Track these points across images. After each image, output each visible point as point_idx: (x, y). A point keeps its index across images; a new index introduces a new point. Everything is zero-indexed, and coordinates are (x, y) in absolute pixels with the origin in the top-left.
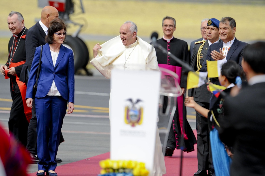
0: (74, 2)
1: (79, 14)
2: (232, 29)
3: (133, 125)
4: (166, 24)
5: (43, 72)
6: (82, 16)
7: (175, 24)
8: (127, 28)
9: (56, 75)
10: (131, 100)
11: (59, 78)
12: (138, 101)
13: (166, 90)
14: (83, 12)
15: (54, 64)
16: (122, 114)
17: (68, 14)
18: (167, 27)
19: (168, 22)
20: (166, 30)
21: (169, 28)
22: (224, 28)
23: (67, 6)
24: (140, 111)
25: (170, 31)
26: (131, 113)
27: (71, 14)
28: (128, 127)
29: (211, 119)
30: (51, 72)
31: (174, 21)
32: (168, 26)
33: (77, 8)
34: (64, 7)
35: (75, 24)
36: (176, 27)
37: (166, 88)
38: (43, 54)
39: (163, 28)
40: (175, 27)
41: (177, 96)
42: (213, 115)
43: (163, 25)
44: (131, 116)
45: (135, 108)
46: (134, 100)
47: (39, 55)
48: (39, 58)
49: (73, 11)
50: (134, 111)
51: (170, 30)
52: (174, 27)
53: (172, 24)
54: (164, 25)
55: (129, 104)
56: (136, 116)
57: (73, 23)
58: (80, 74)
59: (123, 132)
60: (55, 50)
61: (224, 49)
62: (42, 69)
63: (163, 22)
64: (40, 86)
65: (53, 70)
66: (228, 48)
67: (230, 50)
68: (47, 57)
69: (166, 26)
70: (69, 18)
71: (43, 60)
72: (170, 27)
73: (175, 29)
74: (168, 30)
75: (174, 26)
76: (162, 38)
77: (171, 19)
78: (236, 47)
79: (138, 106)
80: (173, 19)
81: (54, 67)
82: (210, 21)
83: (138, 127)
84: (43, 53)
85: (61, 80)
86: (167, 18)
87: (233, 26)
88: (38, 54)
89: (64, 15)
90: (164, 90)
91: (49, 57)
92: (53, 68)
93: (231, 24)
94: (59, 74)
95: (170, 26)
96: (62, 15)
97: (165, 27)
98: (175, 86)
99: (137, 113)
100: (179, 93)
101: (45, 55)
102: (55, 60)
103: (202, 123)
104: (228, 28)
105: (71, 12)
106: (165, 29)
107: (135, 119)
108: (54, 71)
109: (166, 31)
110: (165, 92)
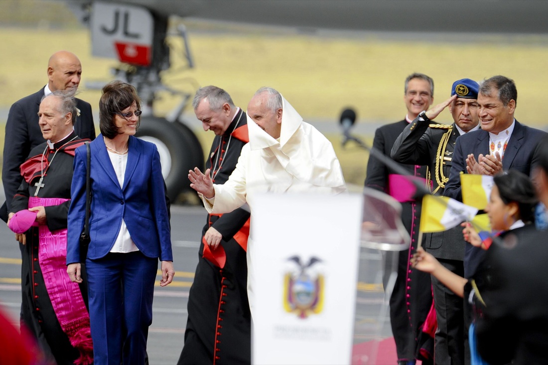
0: (169, 45)
1: (181, 70)
2: (504, 105)
3: (303, 315)
4: (412, 89)
5: (97, 202)
6: (188, 74)
7: (433, 90)
8: (262, 104)
9: (128, 206)
10: (296, 259)
11: (135, 211)
12: (313, 261)
13: (374, 235)
14: (191, 65)
15: (121, 181)
16: (279, 291)
17: (158, 71)
18: (414, 96)
19: (417, 85)
20: (414, 102)
21: (421, 99)
22: (487, 106)
23: (155, 53)
24: (318, 283)
25: (422, 104)
26: (298, 288)
27: (165, 70)
28: (292, 319)
29: (471, 299)
30: (115, 199)
31: (431, 83)
32: (418, 94)
33: (177, 58)
34: (149, 56)
35: (174, 93)
36: (435, 96)
37: (374, 232)
38: (94, 162)
39: (405, 98)
40: (432, 97)
41: (399, 250)
42: (475, 290)
43: (406, 92)
44: (299, 294)
45: (307, 276)
46: (305, 259)
47: (84, 165)
48: (86, 172)
49: (169, 65)
50: (304, 283)
51: (422, 102)
52: (430, 96)
53: (425, 90)
54: (408, 91)
55: (292, 267)
56: (308, 294)
57: (168, 89)
58: (185, 203)
59: (281, 331)
60: (118, 149)
61: (493, 146)
62: (96, 196)
63: (407, 85)
64: (95, 232)
65: (120, 196)
66: (502, 144)
67: (508, 148)
68: (103, 169)
69: (414, 93)
70: (159, 80)
71: (94, 175)
72: (423, 97)
73: (432, 100)
74: (418, 102)
75: (429, 93)
76: (403, 119)
77: (425, 78)
78: (521, 141)
79: (312, 272)
80: (429, 80)
81: (122, 187)
82: (463, 87)
83: (313, 320)
84: (93, 159)
85: (140, 216)
86: (415, 76)
87: (507, 99)
88: (82, 162)
89: (148, 73)
90: (368, 236)
91: (107, 167)
92: (119, 191)
93: (502, 93)
94: (133, 203)
95: (422, 93)
96: (144, 72)
97: (410, 97)
98: (393, 227)
99: (312, 289)
100: (402, 242)
101: (96, 163)
102: (120, 172)
103: (447, 310)
104: (494, 104)
105: (165, 65)
106: (411, 101)
107: (305, 301)
108: (123, 197)
109: (412, 105)
110: (371, 241)
